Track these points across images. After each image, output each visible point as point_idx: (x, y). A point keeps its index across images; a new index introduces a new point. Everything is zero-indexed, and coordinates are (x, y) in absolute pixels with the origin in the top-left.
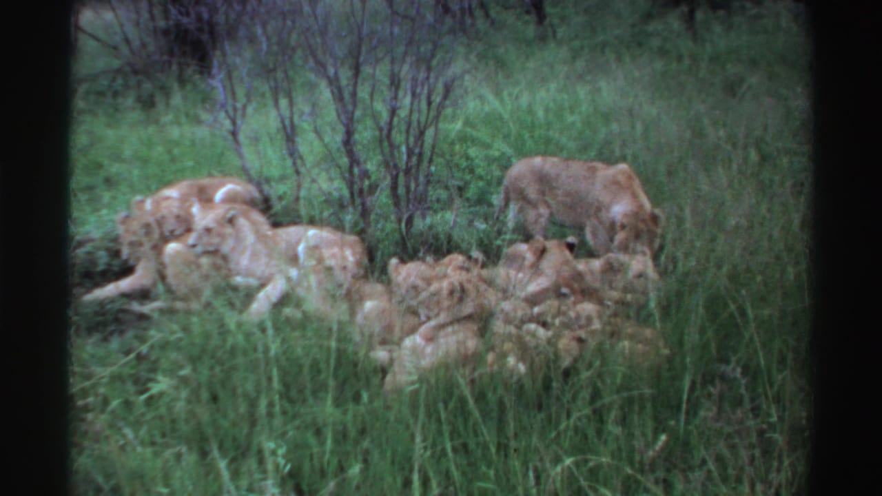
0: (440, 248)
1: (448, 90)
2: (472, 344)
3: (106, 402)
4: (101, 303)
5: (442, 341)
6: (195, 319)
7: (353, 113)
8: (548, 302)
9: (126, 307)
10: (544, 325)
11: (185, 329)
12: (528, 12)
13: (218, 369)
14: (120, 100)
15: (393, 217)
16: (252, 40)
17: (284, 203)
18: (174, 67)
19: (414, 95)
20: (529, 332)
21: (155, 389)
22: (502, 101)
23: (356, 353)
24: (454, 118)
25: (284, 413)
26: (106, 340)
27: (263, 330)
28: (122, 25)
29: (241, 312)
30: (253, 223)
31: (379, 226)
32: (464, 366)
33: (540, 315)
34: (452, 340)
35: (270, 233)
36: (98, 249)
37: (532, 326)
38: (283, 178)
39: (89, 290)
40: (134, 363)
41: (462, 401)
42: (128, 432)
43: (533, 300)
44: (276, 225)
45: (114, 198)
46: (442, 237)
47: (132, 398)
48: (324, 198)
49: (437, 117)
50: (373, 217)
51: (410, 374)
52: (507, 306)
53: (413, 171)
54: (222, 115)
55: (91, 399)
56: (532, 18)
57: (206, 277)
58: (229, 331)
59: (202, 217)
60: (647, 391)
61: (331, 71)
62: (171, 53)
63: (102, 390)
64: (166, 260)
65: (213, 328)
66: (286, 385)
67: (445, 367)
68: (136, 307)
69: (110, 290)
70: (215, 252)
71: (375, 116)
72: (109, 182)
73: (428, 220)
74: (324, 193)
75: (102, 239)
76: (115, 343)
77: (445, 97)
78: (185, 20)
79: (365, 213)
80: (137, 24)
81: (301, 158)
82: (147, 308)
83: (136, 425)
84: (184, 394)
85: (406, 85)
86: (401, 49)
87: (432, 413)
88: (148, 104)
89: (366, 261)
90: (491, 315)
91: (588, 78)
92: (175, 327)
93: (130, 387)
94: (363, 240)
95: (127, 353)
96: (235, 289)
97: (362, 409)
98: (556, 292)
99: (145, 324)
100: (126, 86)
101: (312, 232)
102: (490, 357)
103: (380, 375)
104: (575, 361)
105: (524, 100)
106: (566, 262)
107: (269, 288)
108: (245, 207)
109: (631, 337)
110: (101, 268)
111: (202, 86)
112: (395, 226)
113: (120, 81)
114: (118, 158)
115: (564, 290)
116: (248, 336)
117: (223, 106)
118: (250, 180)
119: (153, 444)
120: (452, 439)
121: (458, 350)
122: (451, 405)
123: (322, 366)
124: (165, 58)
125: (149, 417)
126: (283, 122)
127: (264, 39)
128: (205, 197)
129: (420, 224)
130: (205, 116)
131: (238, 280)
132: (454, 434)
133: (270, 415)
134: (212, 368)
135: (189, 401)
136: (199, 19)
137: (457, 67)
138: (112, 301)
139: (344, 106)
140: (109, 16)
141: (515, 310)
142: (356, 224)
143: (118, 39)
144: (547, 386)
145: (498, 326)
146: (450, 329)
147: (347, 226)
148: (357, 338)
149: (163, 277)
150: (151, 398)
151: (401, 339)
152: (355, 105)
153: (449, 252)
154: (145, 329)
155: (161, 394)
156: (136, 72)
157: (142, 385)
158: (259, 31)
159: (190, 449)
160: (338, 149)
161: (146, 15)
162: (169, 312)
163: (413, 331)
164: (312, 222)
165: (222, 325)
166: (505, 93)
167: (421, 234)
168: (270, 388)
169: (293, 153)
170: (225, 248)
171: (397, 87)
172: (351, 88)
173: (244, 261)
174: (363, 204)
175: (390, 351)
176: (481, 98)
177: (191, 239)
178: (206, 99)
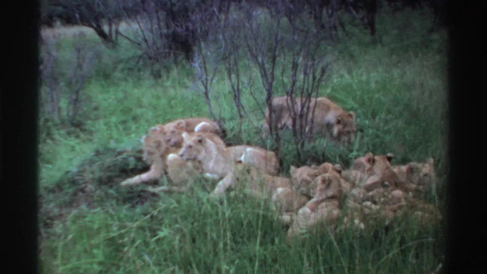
0: (318, 159)
1: (323, 71)
2: (336, 212)
3: (133, 241)
4: (131, 187)
5: (319, 211)
6: (184, 197)
7: (272, 84)
8: (377, 190)
9: (146, 189)
10: (375, 203)
11: (178, 202)
12: (366, 28)
13: (196, 224)
14: (142, 73)
15: (293, 141)
16: (216, 41)
17: (233, 133)
18: (172, 55)
19: (305, 74)
20: (366, 207)
21: (161, 234)
22: (352, 77)
23: (272, 216)
24: (326, 87)
25: (232, 249)
26: (133, 207)
27: (222, 203)
28: (143, 31)
29: (209, 193)
30: (216, 143)
31: (286, 146)
32: (331, 224)
33: (373, 197)
34: (325, 210)
35: (225, 150)
36: (129, 156)
37: (369, 203)
38: (232, 119)
39: (124, 179)
40: (150, 220)
41: (331, 243)
42: (146, 258)
43: (369, 188)
44: (229, 145)
45: (137, 128)
46: (320, 153)
47: (148, 240)
48: (255, 130)
49: (318, 87)
50: (282, 141)
51: (302, 229)
52: (355, 192)
53: (304, 116)
54: (200, 83)
55: (126, 239)
56: (369, 31)
57: (190, 173)
58: (203, 204)
59: (188, 139)
60: (430, 239)
61: (260, 59)
62: (170, 48)
63: (132, 235)
64: (168, 163)
65: (194, 201)
66: (234, 235)
67: (321, 224)
68: (151, 189)
69: (136, 179)
70: (195, 159)
71: (284, 85)
72: (135, 119)
73: (312, 144)
74: (255, 128)
75: (132, 151)
76: (138, 209)
77: (322, 75)
78: (179, 30)
79: (278, 139)
80: (152, 31)
81: (243, 108)
82: (157, 190)
83: (150, 254)
84: (178, 237)
85: (300, 68)
86: (298, 48)
87: (313, 249)
88: (157, 76)
89: (278, 166)
90: (346, 197)
91: (399, 65)
92: (173, 201)
93: (148, 234)
94: (277, 155)
95: (145, 215)
96: (206, 180)
97: (275, 248)
98: (382, 184)
99: (155, 199)
100: (145, 65)
101: (249, 149)
102: (346, 220)
103: (285, 229)
104: (392, 222)
105: (364, 78)
106: (388, 168)
107: (225, 180)
108: (211, 134)
109: (423, 210)
110: (131, 166)
111: (188, 67)
112: (295, 146)
113: (141, 63)
114: (140, 106)
115: (386, 183)
116: (213, 206)
117: (200, 78)
118: (215, 120)
119: (160, 265)
120: (324, 265)
121: (328, 215)
122: (324, 247)
123: (254, 224)
124: (167, 50)
125: (157, 249)
126: (233, 88)
127: (223, 42)
128: (190, 129)
129: (308, 146)
130: (189, 84)
131: (208, 175)
132: (325, 262)
133: (225, 250)
134: (192, 224)
135: (180, 241)
136: (187, 29)
137: (329, 58)
138: (137, 185)
139: (267, 80)
140: (135, 26)
141: (359, 193)
142: (273, 145)
143: (140, 39)
144: (376, 236)
145: (351, 203)
146: (324, 204)
147: (268, 147)
148: (273, 208)
149: (166, 173)
150: (159, 239)
151: (298, 209)
152: (273, 79)
153: (324, 161)
154: (155, 201)
155: (165, 237)
156: (150, 58)
157: (154, 233)
158: (221, 37)
159: (180, 268)
160: (263, 104)
161: (156, 26)
162: (169, 192)
163: (304, 204)
164: (249, 144)
165: (199, 199)
166: (354, 74)
167: (308, 151)
168: (225, 236)
169: (239, 105)
170: (200, 157)
171: (296, 70)
172: (271, 70)
173: (211, 165)
174: (277, 135)
175: (291, 216)
176: (342, 76)
177: (181, 151)
178: (190, 74)
